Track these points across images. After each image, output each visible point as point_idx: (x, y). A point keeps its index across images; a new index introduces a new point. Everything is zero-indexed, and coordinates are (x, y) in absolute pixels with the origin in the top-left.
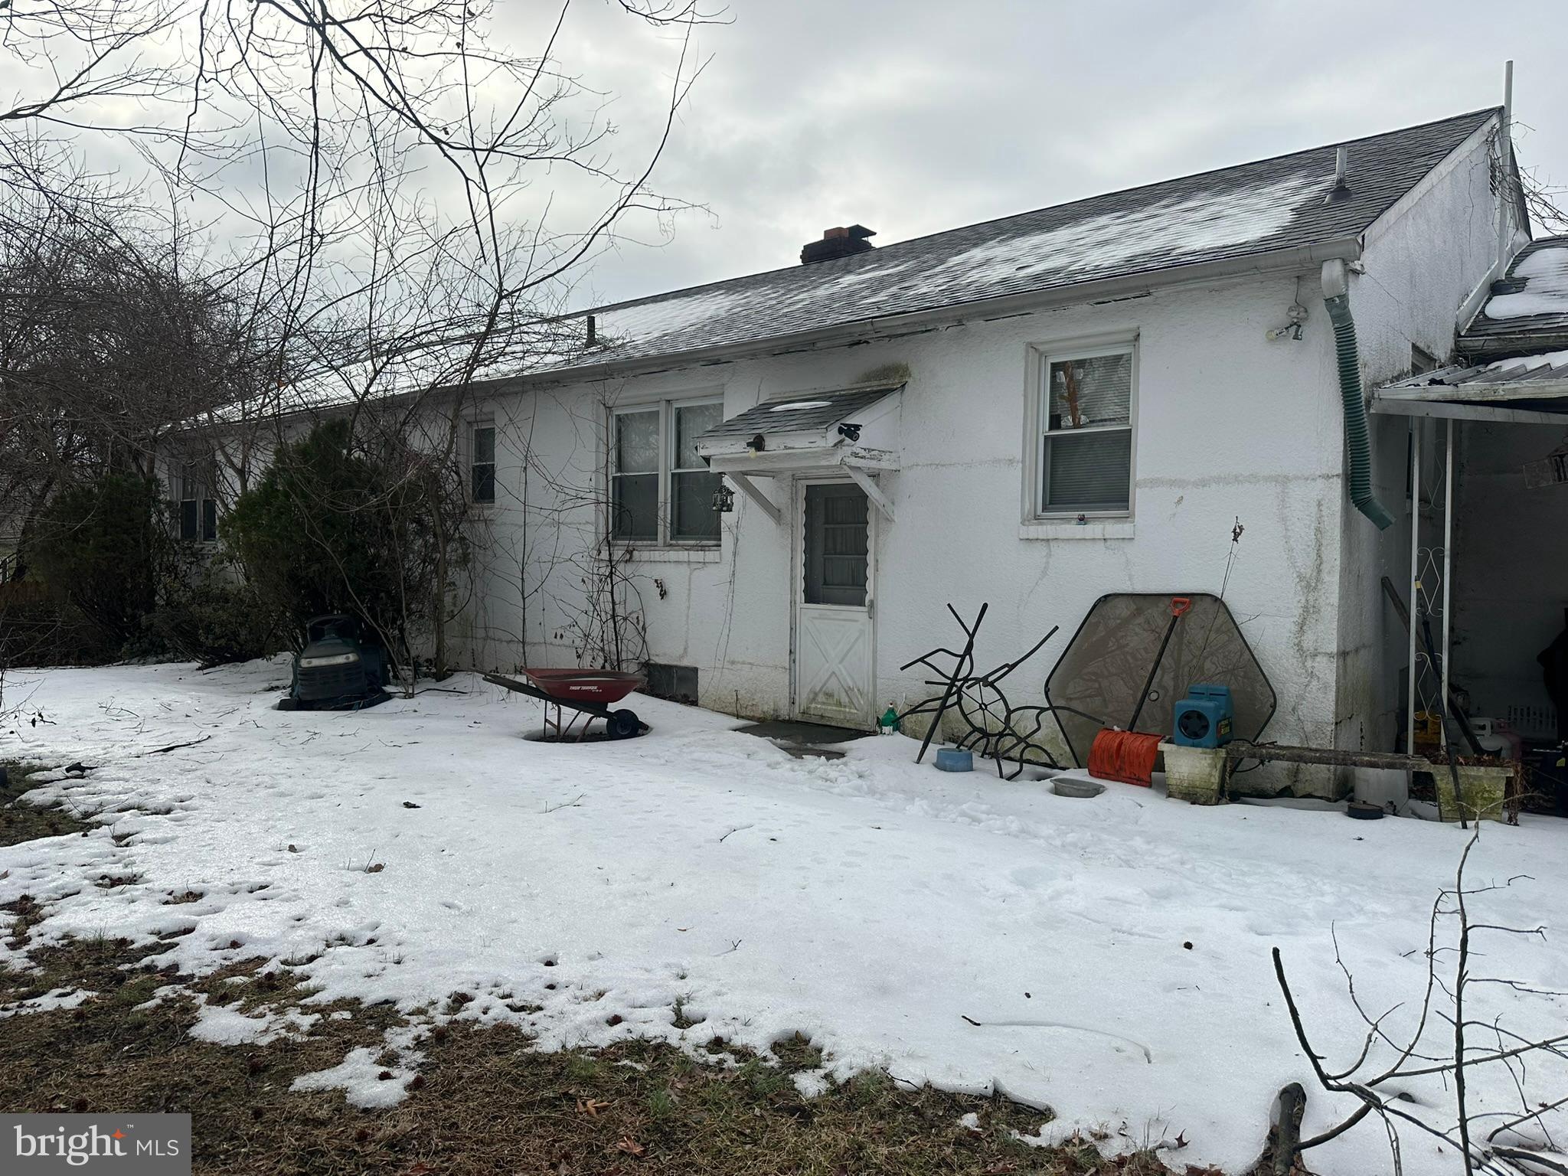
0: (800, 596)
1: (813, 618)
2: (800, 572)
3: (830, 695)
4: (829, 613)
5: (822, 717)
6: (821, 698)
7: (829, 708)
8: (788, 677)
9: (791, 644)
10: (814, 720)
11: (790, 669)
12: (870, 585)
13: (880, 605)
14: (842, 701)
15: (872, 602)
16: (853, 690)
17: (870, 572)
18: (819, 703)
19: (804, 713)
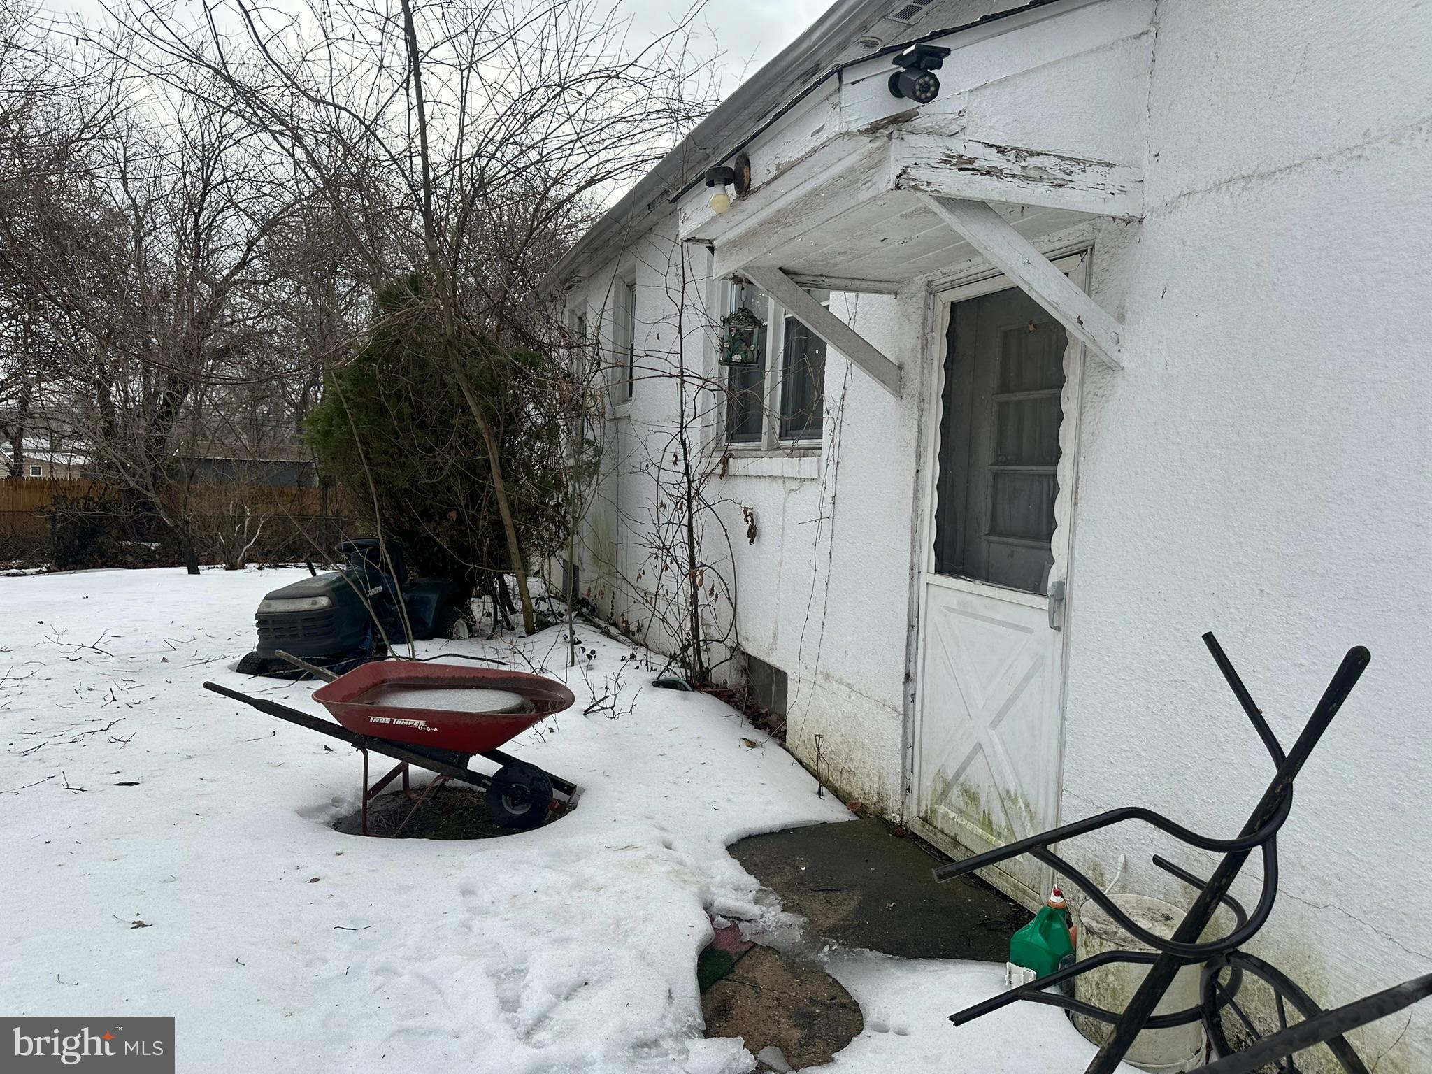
0: (928, 557)
1: (949, 609)
2: (930, 501)
3: (971, 796)
4: (976, 601)
5: (955, 842)
6: (956, 796)
7: (970, 826)
8: (900, 731)
9: (908, 661)
10: (940, 843)
11: (905, 715)
12: (1059, 543)
13: (1078, 598)
14: (994, 819)
15: (1061, 586)
16: (1015, 802)
17: (1062, 509)
18: (949, 805)
19: (925, 819)
